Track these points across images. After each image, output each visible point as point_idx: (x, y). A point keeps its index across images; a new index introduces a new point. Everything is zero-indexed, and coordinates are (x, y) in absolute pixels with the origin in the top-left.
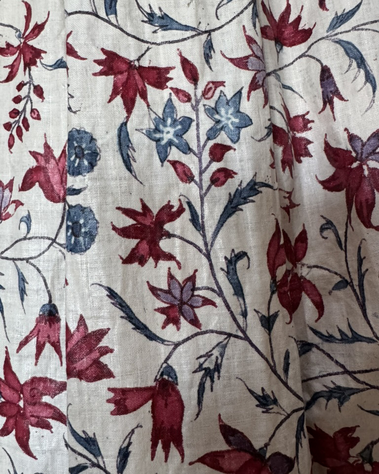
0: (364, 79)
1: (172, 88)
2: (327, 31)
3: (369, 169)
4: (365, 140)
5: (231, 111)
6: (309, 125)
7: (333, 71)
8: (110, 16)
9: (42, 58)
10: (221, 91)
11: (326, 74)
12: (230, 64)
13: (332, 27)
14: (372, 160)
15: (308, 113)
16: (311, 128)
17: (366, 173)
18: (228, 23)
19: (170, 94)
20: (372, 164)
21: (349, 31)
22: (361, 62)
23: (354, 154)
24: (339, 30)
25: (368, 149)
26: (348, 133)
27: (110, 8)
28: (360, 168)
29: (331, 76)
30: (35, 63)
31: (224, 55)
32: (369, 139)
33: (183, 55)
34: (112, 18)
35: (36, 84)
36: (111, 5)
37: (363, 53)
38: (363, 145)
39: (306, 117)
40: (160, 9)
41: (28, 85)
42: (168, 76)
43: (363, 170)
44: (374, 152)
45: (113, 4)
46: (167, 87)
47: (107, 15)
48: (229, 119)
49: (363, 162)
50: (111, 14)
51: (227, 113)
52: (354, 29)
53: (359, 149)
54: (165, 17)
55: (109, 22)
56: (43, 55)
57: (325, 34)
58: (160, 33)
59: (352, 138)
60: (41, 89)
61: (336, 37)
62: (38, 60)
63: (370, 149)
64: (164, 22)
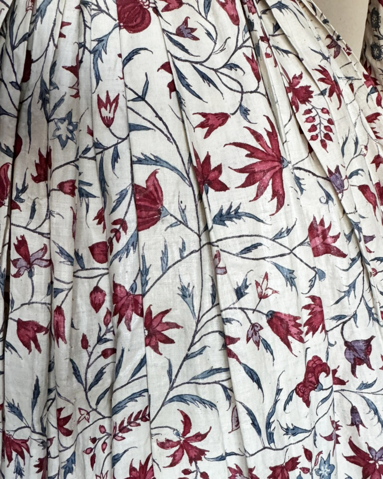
0: (377, 420)
1: (300, 469)
2: (357, 389)
3: (379, 465)
4: (377, 450)
5: (326, 466)
6: (339, 428)
7: (359, 410)
8: (271, 445)
9: (206, 455)
10: (321, 457)
11: (354, 411)
12: (325, 440)
13: (360, 388)
14: (381, 460)
15: (339, 421)
16: (340, 429)
17: (378, 467)
18: (322, 417)
19: (300, 472)
20: (380, 463)
21: (370, 393)
22: (376, 412)
23: (371, 456)
24: (363, 391)
25: (379, 455)
26: (368, 445)
27: (270, 439)
28: (374, 464)
29: (357, 412)
30: (200, 459)
31: (321, 436)
32: (379, 451)
33: (305, 447)
34: (272, 445)
35: (202, 471)
36: (270, 437)
37: (377, 407)
38: (376, 453)
39: (338, 423)
40: (292, 425)
41: (195, 473)
42: (298, 461)
43: (376, 466)
44: (381, 457)
45: (271, 436)
46: (297, 468)
47: (269, 444)
48: (326, 471)
49: (376, 462)
50: (271, 443)
51: (324, 468)
52: (373, 393)
53: (374, 454)
54: (295, 428)
55: (271, 448)
56: (206, 453)
57: (356, 391)
58: (292, 438)
59: (370, 449)
60: (206, 474)
61: (361, 394)
62: (203, 457)
63: (380, 456)
64: (294, 432)
